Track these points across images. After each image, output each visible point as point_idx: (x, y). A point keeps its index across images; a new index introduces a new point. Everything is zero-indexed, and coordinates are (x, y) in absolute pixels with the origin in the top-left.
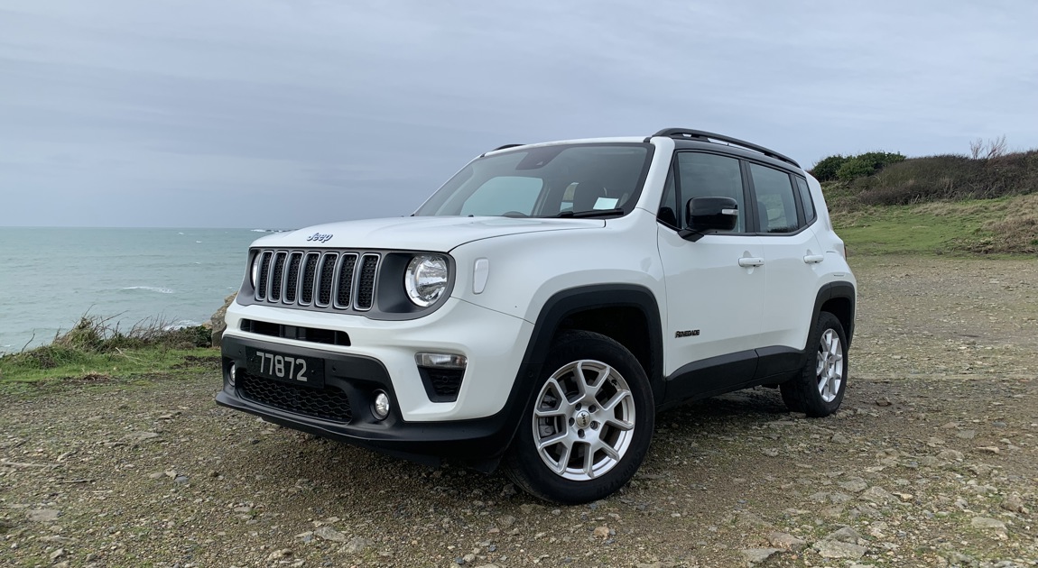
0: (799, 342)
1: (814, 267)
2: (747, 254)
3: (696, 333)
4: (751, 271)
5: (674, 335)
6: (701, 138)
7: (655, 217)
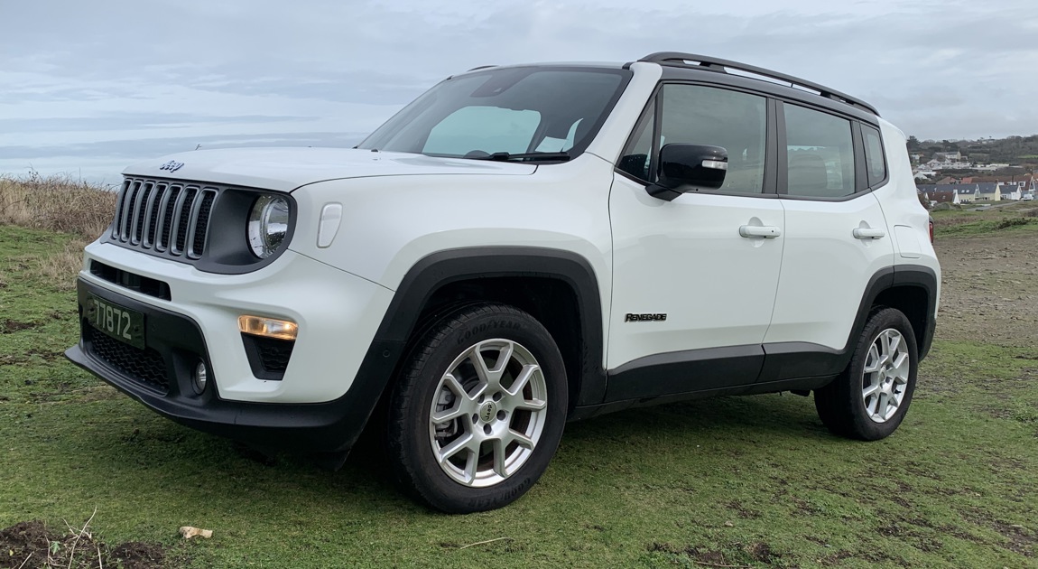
0: (837, 340)
1: (870, 245)
2: (756, 221)
3: (662, 317)
4: (759, 244)
5: (624, 318)
6: (712, 67)
7: (611, 167)
